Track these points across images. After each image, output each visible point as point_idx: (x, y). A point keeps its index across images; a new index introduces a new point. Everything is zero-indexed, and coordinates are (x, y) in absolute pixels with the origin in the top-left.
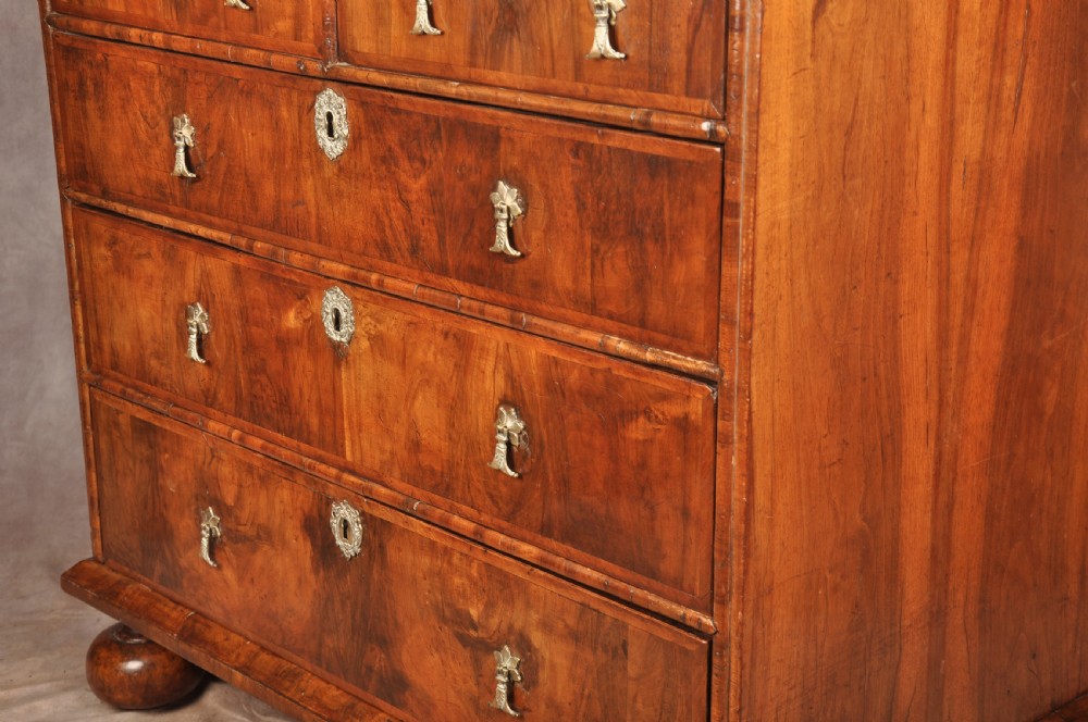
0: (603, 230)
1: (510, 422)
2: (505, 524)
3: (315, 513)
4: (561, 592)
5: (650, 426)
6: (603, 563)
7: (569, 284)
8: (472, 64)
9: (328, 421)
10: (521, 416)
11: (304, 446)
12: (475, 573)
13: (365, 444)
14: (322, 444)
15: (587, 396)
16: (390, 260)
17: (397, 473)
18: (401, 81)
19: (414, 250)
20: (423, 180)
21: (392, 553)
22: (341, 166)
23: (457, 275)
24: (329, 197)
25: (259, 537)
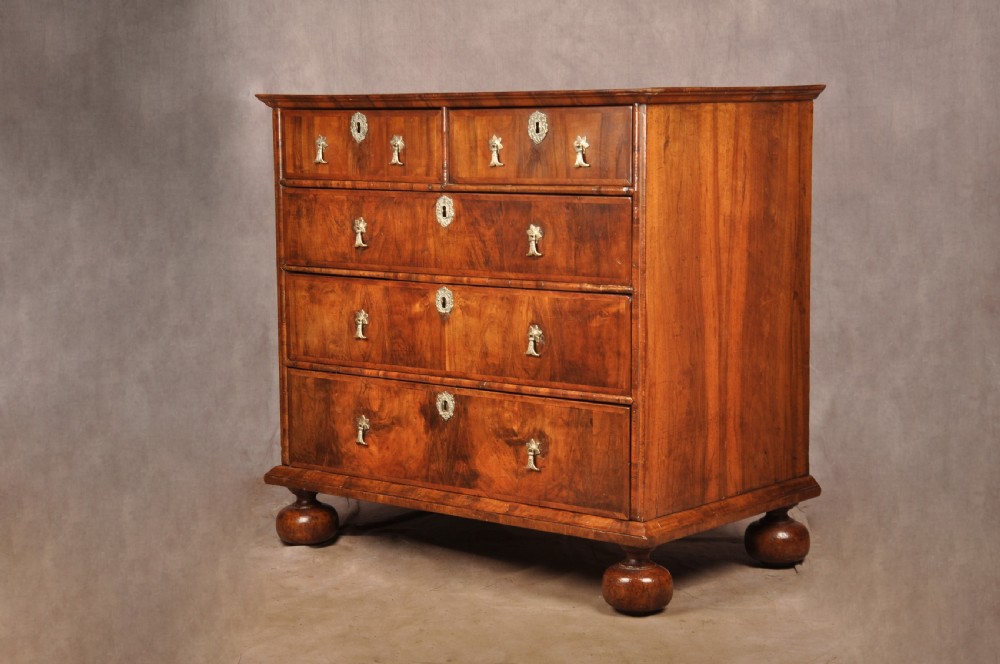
0: (580, 239)
1: (536, 332)
2: (532, 381)
3: (427, 402)
4: (562, 405)
5: (602, 319)
6: (580, 386)
7: (564, 264)
8: (518, 177)
9: (437, 354)
10: (540, 328)
11: (422, 370)
12: (516, 409)
13: (457, 361)
14: (433, 366)
15: (573, 312)
16: (474, 269)
17: (474, 371)
18: (483, 188)
19: (487, 263)
20: (493, 230)
21: (471, 411)
22: (449, 230)
23: (511, 270)
24: (442, 245)
25: (393, 423)
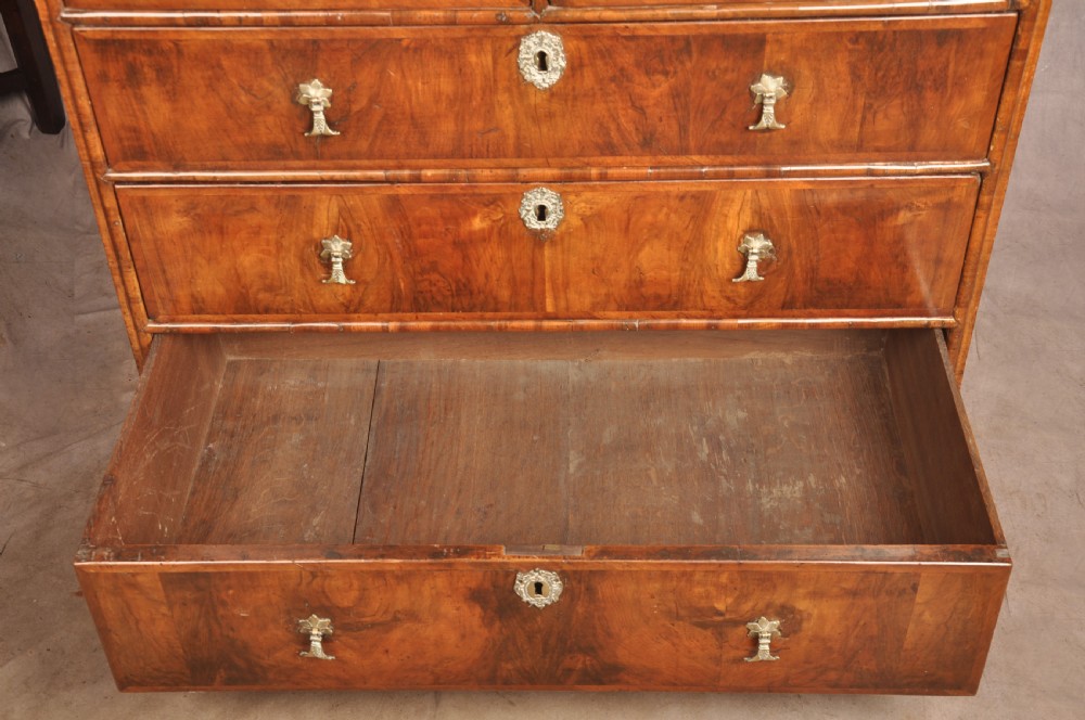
0: (879, 92)
1: (757, 244)
2: (742, 311)
5: (911, 214)
7: (834, 136)
9: (524, 290)
10: (767, 237)
11: (488, 314)
13: (572, 296)
16: (612, 154)
17: (611, 307)
19: (646, 141)
20: (665, 87)
23: (700, 152)
24: (536, 120)
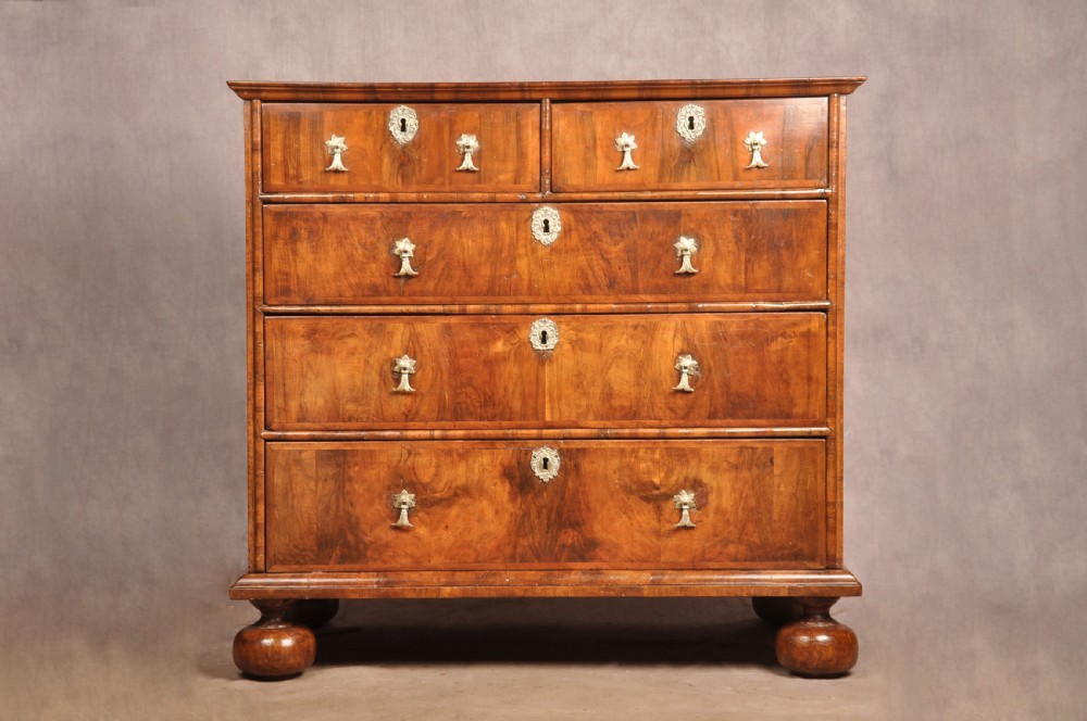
0: (753, 250)
1: (688, 361)
2: (681, 422)
3: (514, 462)
4: (726, 446)
5: (785, 341)
6: (754, 421)
7: (729, 281)
8: (661, 177)
9: (531, 402)
10: (694, 358)
11: (505, 423)
12: (657, 456)
13: (564, 407)
14: (523, 416)
15: (743, 336)
16: (590, 293)
17: (591, 416)
18: (609, 195)
19: (611, 285)
20: (621, 245)
21: (586, 466)
22: (553, 249)
23: (646, 292)
24: (542, 267)
25: (456, 495)
